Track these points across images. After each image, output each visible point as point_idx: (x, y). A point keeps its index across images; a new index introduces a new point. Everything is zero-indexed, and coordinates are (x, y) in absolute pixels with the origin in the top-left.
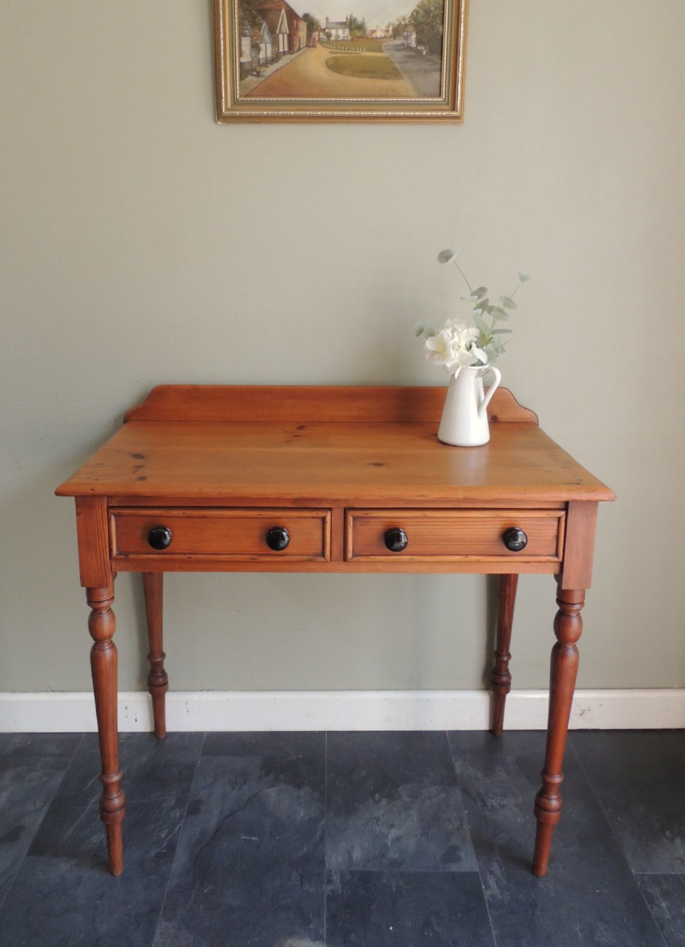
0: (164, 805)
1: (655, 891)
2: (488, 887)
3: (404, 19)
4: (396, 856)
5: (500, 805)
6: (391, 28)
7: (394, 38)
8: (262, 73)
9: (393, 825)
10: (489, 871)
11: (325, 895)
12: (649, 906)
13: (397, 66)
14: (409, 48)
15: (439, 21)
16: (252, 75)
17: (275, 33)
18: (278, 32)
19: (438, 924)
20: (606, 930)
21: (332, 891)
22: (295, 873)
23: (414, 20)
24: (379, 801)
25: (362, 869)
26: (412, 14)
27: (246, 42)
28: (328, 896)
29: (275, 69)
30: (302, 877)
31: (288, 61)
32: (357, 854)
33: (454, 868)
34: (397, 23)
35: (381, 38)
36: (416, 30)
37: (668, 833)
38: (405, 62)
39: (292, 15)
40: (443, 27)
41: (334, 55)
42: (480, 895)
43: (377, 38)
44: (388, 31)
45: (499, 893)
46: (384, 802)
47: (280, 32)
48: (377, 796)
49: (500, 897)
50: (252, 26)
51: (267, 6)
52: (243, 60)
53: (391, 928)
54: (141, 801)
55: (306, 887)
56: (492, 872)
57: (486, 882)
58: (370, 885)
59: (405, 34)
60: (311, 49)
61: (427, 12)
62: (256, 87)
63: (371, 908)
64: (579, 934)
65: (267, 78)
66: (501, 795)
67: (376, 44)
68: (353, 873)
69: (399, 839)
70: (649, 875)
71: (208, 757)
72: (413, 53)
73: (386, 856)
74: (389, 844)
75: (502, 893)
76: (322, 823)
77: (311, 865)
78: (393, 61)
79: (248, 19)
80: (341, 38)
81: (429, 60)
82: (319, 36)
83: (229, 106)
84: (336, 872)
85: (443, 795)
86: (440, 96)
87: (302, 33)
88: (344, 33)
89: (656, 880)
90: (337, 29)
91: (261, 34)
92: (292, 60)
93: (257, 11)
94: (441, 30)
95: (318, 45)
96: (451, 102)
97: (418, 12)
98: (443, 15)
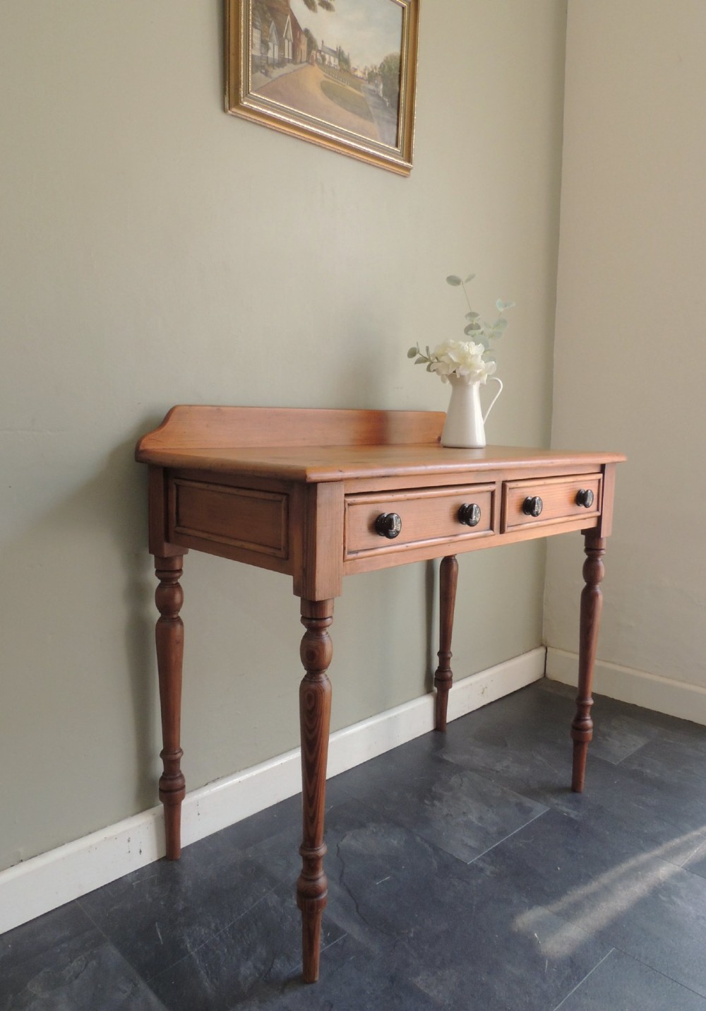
3: (376, 68)
4: (494, 827)
6: (367, 72)
7: (369, 82)
8: (269, 74)
10: (555, 805)
11: (492, 878)
13: (371, 109)
14: (378, 95)
15: (397, 80)
16: (262, 72)
17: (282, 37)
18: (284, 35)
21: (493, 873)
22: (452, 880)
23: (382, 71)
24: (434, 805)
25: (489, 849)
26: (381, 66)
27: (257, 35)
28: (496, 877)
29: (281, 74)
30: (460, 879)
31: (291, 70)
32: (471, 842)
33: (537, 814)
34: (371, 69)
35: (361, 78)
36: (383, 81)
38: (376, 108)
39: (295, 24)
40: (400, 86)
41: (327, 79)
43: (358, 77)
46: (437, 803)
47: (286, 38)
50: (263, 20)
51: (275, 5)
52: (255, 53)
56: (559, 805)
58: (508, 855)
59: (376, 82)
60: (310, 66)
62: (265, 86)
63: (530, 865)
65: (274, 80)
67: (357, 82)
68: (489, 856)
72: (380, 102)
73: (489, 832)
78: (368, 103)
79: (260, 12)
80: (333, 65)
81: (391, 113)
82: (317, 55)
85: (466, 779)
86: (397, 146)
87: (304, 47)
88: (335, 61)
90: (330, 55)
91: (270, 32)
92: (294, 71)
93: (267, 7)
94: (398, 89)
95: (315, 64)
96: (405, 155)
97: (384, 66)
98: (400, 76)
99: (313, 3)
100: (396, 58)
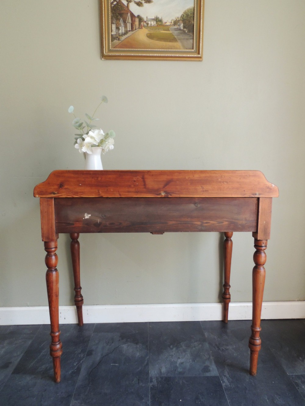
0: (76, 352)
1: (299, 382)
2: (224, 382)
3: (178, 18)
4: (181, 370)
5: (225, 349)
6: (173, 22)
7: (174, 26)
8: (120, 39)
9: (179, 358)
10: (223, 375)
11: (150, 387)
12: (297, 388)
13: (176, 37)
14: (180, 30)
15: (192, 19)
16: (116, 40)
18: (127, 22)
19: (202, 398)
20: (279, 398)
21: (153, 385)
22: (135, 378)
23: (182, 18)
24: (172, 349)
25: (166, 376)
26: (181, 16)
27: (114, 26)
28: (151, 387)
29: (126, 37)
30: (139, 380)
31: (131, 34)
32: (164, 370)
33: (208, 374)
34: (175, 19)
35: (169, 25)
36: (183, 22)
37: (300, 358)
38: (179, 35)
39: (132, 15)
40: (194, 21)
41: (150, 32)
42: (220, 385)
43: (167, 25)
44: (171, 22)
45: (229, 384)
46: (174, 349)
47: (128, 22)
48: (171, 347)
49: (229, 386)
50: (116, 20)
51: (122, 12)
52: (113, 33)
53: (181, 400)
54: (66, 351)
55: (141, 384)
56: (225, 376)
57: (222, 380)
58: (170, 382)
59: (179, 24)
60: (140, 29)
61: (187, 15)
62: (118, 44)
63: (171, 392)
64: (267, 400)
65: (123, 41)
66: (226, 345)
67: (167, 28)
68: (162, 378)
69: (182, 363)
70: (295, 375)
71: (96, 333)
72: (182, 32)
73: (177, 370)
74: (178, 365)
75: (230, 385)
76: (147, 357)
77: (143, 375)
78: (174, 35)
79: (114, 17)
80: (153, 25)
81: (188, 35)
82: (144, 24)
83: (107, 52)
84: (154, 378)
85: (201, 345)
86: (193, 49)
87: (137, 23)
88: (154, 23)
89: (298, 377)
90: (151, 21)
91: (120, 23)
92: (133, 34)
93: (118, 13)
94: (193, 22)
95: (143, 28)
96: (197, 51)
97: (184, 15)
98: (194, 16)
99: (141, 3)
100: (191, 9)
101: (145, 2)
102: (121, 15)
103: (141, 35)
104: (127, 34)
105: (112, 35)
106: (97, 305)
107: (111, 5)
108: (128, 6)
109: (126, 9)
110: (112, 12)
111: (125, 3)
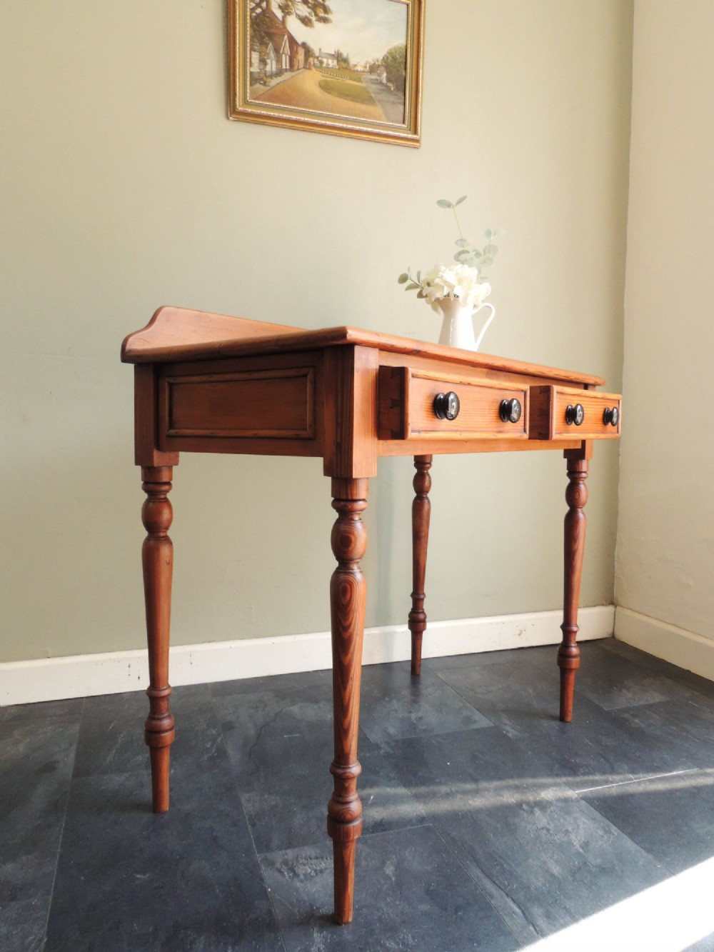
1: (626, 716)
2: (508, 732)
3: (378, 61)
6: (368, 66)
8: (268, 83)
13: (373, 95)
14: (381, 83)
15: (403, 66)
17: (279, 53)
18: (281, 51)
23: (385, 62)
25: (402, 738)
26: (383, 58)
27: (255, 56)
28: (384, 756)
33: (475, 726)
34: (372, 63)
35: (361, 71)
38: (379, 94)
39: (292, 41)
40: (406, 72)
41: (325, 78)
42: (505, 736)
43: (358, 71)
44: (366, 67)
45: (519, 733)
47: (283, 53)
50: (260, 44)
51: (273, 30)
52: (252, 70)
53: (448, 764)
56: (505, 724)
57: (504, 730)
59: (379, 72)
60: (307, 71)
61: (394, 59)
63: (424, 756)
65: (272, 88)
67: (357, 76)
68: (396, 741)
69: (421, 718)
70: (618, 709)
72: (384, 88)
73: (416, 729)
74: (415, 722)
78: (370, 91)
79: (257, 38)
80: (331, 66)
81: (396, 95)
83: (241, 104)
84: (381, 743)
86: (404, 123)
87: (301, 56)
88: (333, 62)
90: (327, 58)
91: (268, 52)
92: (292, 77)
93: (265, 33)
94: (404, 73)
95: (313, 68)
96: (412, 128)
97: (387, 57)
98: (406, 63)
99: (310, 21)
100: (400, 48)
101: (317, 20)
102: (270, 36)
103: (309, 81)
104: (280, 76)
105: (251, 73)
106: (209, 642)
107: (251, 13)
108: (284, 22)
109: (281, 27)
110: (252, 26)
111: (279, 14)
